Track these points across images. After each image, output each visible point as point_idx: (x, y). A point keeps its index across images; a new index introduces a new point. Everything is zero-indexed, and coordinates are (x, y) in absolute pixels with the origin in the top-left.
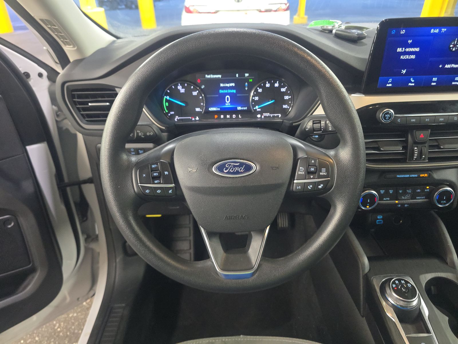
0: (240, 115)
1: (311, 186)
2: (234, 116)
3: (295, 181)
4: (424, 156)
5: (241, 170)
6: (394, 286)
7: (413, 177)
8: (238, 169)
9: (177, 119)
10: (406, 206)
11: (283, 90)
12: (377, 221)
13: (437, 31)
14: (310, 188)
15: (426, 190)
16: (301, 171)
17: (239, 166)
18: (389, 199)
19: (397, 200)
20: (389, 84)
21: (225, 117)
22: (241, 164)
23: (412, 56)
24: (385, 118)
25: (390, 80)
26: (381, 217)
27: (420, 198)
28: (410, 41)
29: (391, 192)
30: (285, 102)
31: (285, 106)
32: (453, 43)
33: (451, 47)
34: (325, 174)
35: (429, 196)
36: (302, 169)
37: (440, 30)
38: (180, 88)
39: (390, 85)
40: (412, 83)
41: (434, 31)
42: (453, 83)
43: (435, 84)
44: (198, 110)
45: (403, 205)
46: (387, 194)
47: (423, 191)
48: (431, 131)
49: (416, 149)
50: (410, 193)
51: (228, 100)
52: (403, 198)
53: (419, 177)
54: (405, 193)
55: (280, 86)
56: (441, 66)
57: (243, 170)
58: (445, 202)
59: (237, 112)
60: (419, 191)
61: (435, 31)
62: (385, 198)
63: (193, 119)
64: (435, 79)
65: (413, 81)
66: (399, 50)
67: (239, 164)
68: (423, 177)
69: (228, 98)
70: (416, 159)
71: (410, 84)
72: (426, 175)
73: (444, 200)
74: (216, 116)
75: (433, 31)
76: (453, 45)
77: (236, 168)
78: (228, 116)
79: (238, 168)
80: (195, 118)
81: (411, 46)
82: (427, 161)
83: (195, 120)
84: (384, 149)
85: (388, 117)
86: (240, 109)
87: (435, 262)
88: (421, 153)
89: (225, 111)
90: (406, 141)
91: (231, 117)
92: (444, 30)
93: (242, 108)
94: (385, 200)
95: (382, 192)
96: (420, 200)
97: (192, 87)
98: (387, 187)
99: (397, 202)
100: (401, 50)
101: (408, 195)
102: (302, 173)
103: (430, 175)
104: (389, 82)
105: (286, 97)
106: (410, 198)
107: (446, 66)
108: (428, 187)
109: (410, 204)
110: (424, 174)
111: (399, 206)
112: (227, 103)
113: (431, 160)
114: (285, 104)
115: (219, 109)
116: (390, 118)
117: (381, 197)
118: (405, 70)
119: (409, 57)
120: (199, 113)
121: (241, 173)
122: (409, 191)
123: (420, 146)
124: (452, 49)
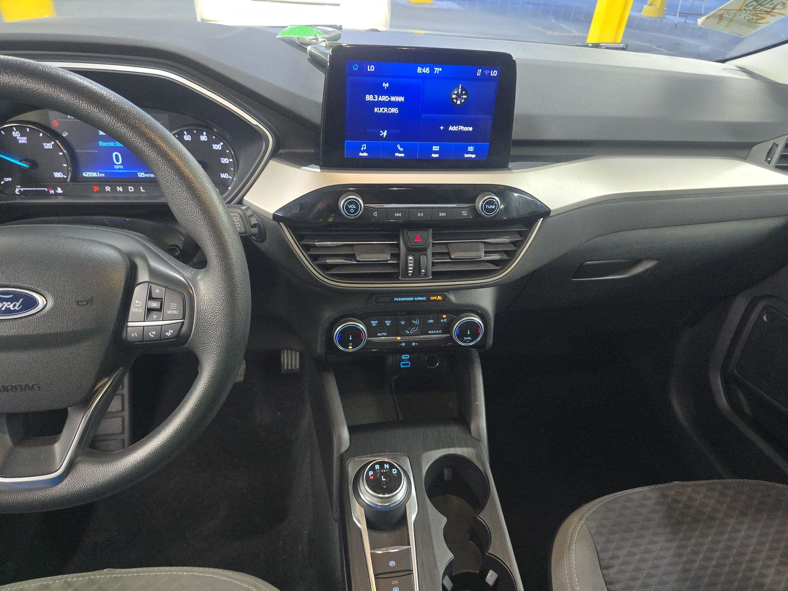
0: (141, 188)
1: (154, 333)
2: (131, 189)
3: (130, 324)
4: (423, 271)
5: (14, 306)
6: (371, 473)
7: (419, 301)
8: (8, 305)
9: (20, 191)
10: (414, 344)
11: (217, 147)
12: (402, 363)
13: (427, 70)
14: (153, 336)
15: (442, 321)
16: (138, 307)
17: (11, 300)
18: (385, 334)
19: (398, 336)
20: (363, 152)
21: (114, 190)
22: (15, 297)
23: (393, 109)
24: (348, 209)
25: (364, 147)
26: (407, 356)
27: (435, 332)
28: (386, 85)
29: (388, 323)
30: (225, 168)
31: (223, 176)
32: (456, 92)
33: (454, 98)
34: (175, 312)
35: (447, 328)
36: (139, 304)
37: (432, 70)
38: (16, 135)
39: (365, 154)
40: (400, 152)
41: (422, 71)
42: (466, 156)
43: (437, 155)
44: (58, 175)
45: (409, 343)
46: (381, 327)
47: (437, 321)
48: (432, 231)
49: (411, 260)
50: (417, 325)
51: (118, 160)
52: (407, 332)
53: (428, 300)
54: (410, 325)
55: (210, 142)
56: (442, 128)
57: (18, 308)
58: (469, 338)
59: (137, 182)
60: (431, 321)
61: (424, 71)
62: (381, 333)
63: (52, 192)
64: (436, 148)
65: (401, 149)
66: (369, 98)
67: (12, 296)
68: (435, 300)
69: (117, 156)
70: (413, 274)
71: (397, 154)
72: (439, 298)
73: (467, 336)
74: (96, 188)
75: (420, 70)
76: (456, 94)
77: (5, 303)
78: (120, 189)
79: (9, 303)
80: (55, 189)
81: (389, 92)
82: (431, 277)
83: (56, 194)
84: (362, 257)
85: (354, 209)
86: (144, 176)
87: (455, 430)
88: (418, 266)
89: (114, 180)
90: (398, 246)
91: (126, 190)
92: (438, 70)
93: (148, 175)
94: (379, 336)
95: (374, 323)
96: (434, 335)
97: (41, 135)
98: (381, 315)
99: (399, 338)
100: (372, 98)
101: (415, 329)
102: (139, 310)
103: (445, 298)
104: (362, 149)
105: (225, 161)
106: (419, 333)
107: (451, 128)
108: (444, 316)
109: (420, 342)
110: (437, 296)
111: (403, 344)
112: (116, 165)
113: (437, 275)
114: (224, 172)
115: (103, 175)
116: (356, 211)
117: (372, 332)
118: (386, 131)
119: (388, 111)
120: (61, 182)
121: (15, 312)
122: (416, 322)
123: (417, 254)
124: (457, 102)
